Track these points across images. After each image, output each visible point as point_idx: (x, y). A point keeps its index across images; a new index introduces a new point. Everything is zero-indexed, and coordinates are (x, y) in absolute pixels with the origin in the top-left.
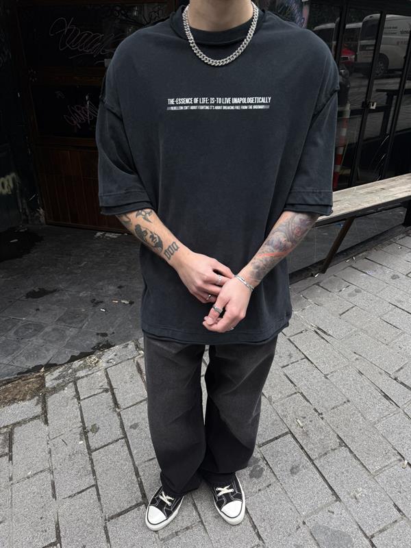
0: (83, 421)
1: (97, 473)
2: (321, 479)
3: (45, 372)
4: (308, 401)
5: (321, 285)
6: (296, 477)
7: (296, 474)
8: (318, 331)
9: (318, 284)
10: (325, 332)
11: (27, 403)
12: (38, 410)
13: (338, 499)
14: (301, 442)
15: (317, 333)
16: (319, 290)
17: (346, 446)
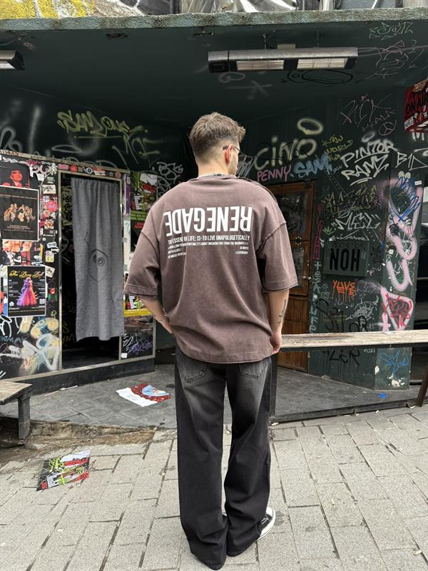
0: (167, 463)
1: (162, 493)
2: (330, 541)
3: (157, 430)
4: (349, 490)
5: (413, 415)
6: (309, 534)
7: (310, 531)
8: (389, 446)
9: (410, 414)
10: (395, 448)
11: (137, 445)
12: (142, 451)
13: (338, 557)
14: (326, 514)
15: (387, 447)
16: (409, 418)
17: (367, 526)
